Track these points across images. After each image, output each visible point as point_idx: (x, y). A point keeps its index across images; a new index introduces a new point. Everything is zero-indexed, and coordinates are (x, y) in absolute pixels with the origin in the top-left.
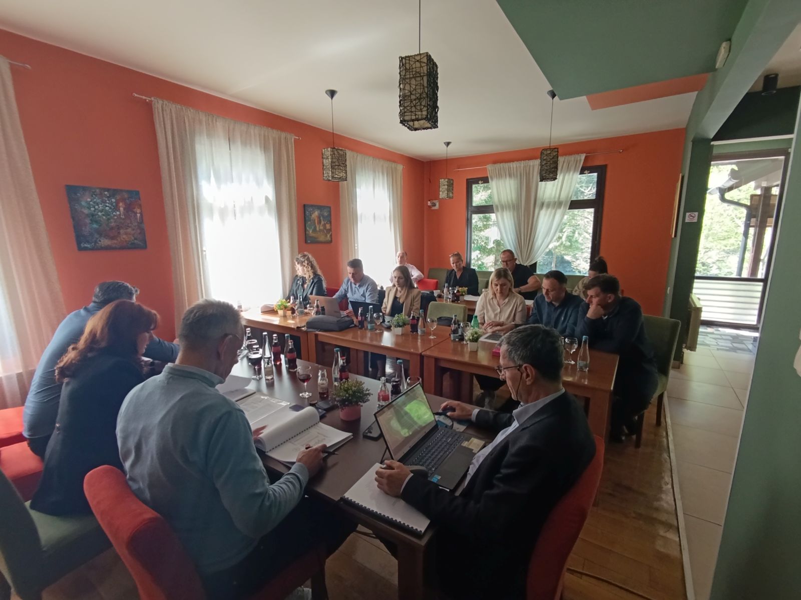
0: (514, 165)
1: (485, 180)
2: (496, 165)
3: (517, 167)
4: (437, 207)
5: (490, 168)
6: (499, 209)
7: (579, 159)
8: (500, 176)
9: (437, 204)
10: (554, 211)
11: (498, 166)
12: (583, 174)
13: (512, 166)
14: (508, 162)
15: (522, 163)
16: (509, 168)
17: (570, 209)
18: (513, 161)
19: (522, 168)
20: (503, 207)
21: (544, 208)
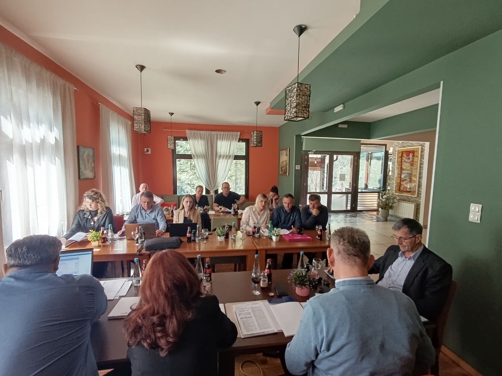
0: (203, 132)
1: (185, 139)
2: (192, 131)
3: (204, 134)
4: (149, 152)
5: (188, 132)
6: (196, 157)
7: (237, 134)
8: (195, 137)
9: (150, 150)
10: (226, 160)
11: (193, 132)
12: (239, 142)
13: (201, 133)
14: (199, 130)
15: (208, 132)
16: (200, 134)
17: (234, 160)
18: (202, 130)
19: (208, 135)
20: (198, 157)
21: (221, 159)
